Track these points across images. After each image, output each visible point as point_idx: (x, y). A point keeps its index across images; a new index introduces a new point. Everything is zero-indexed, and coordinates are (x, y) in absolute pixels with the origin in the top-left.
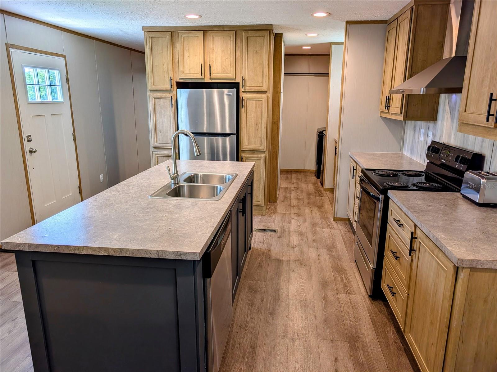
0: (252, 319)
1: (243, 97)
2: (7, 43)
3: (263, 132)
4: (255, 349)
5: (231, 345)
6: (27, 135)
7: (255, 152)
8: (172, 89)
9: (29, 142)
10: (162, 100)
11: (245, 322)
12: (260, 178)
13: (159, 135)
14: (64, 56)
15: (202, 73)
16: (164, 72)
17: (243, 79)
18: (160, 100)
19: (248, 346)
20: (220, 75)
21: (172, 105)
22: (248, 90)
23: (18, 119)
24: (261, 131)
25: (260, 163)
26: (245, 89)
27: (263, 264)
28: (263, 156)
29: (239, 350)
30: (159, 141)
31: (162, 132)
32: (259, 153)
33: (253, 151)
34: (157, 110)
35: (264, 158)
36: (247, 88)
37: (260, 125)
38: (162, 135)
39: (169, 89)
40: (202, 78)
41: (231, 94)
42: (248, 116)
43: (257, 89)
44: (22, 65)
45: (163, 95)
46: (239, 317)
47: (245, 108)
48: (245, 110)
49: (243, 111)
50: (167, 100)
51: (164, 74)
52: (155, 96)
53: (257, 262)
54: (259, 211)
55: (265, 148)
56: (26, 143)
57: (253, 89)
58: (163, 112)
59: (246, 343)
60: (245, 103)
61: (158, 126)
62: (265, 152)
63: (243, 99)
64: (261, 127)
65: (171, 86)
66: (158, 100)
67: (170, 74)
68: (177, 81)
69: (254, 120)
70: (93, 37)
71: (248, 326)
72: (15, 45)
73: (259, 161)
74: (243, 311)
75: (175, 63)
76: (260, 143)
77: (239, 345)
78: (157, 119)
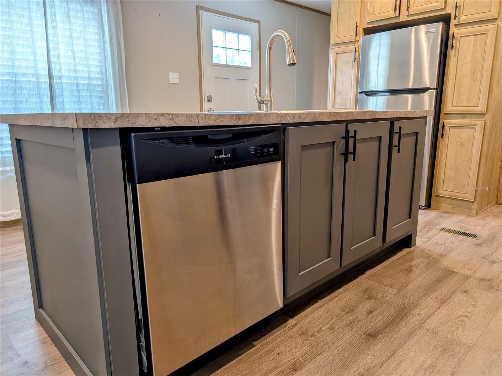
0: (331, 329)
1: (453, 33)
2: (197, 5)
3: (483, 84)
4: (296, 371)
5: (265, 350)
6: (208, 95)
7: (468, 116)
8: (357, 39)
9: (209, 102)
10: (344, 54)
11: (316, 330)
12: (471, 157)
13: (338, 98)
14: (258, 22)
15: (396, 9)
16: (350, 18)
17: (457, 7)
18: (342, 54)
19: (289, 361)
20: (422, 7)
21: (355, 59)
22: (464, 21)
23: (200, 78)
24: (481, 82)
25: (474, 133)
26: (459, 21)
27: (416, 268)
28: (479, 122)
29: (270, 361)
30: (337, 106)
31: (341, 94)
32: (473, 117)
33: (463, 115)
34: (338, 68)
35: (482, 124)
36: (463, 19)
37: (479, 74)
38: (340, 98)
39: (354, 39)
40: (396, 17)
41: (434, 30)
42: (461, 61)
43: (478, 17)
44: (210, 27)
45: (346, 48)
46: (314, 319)
47: (456, 49)
48: (455, 53)
49: (452, 55)
50: (350, 53)
51: (350, 20)
52: (337, 50)
53: (408, 263)
54: (465, 209)
55: (484, 109)
56: (205, 102)
57: (472, 18)
58: (344, 69)
59: (289, 357)
60: (456, 43)
61: (337, 88)
62: (485, 116)
63: (453, 37)
64: (482, 77)
65: (356, 34)
66: (340, 54)
67: (357, 20)
68: (365, 27)
69: (470, 67)
70: (296, 4)
71: (315, 336)
72: (205, 7)
73: (472, 130)
74: (327, 314)
75: (364, 4)
76: (477, 101)
77: (278, 354)
78: (337, 79)
